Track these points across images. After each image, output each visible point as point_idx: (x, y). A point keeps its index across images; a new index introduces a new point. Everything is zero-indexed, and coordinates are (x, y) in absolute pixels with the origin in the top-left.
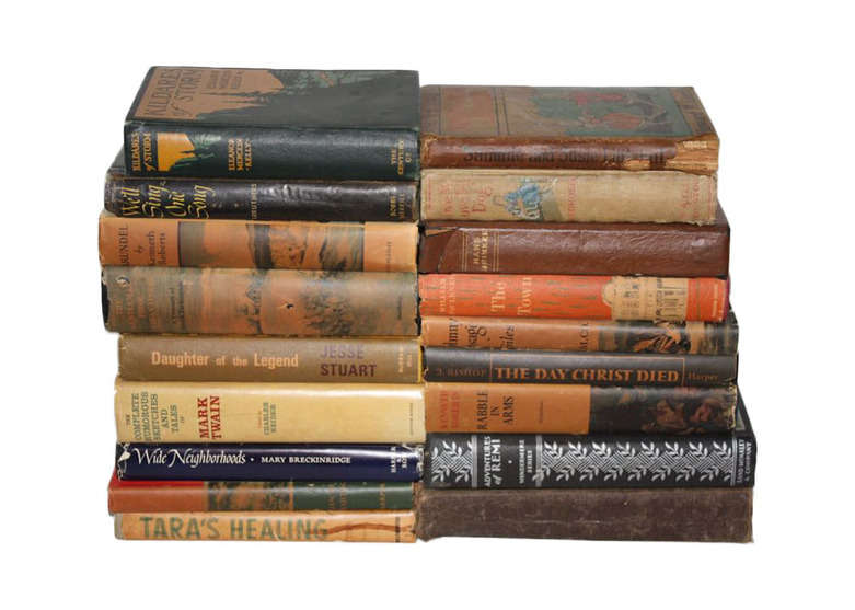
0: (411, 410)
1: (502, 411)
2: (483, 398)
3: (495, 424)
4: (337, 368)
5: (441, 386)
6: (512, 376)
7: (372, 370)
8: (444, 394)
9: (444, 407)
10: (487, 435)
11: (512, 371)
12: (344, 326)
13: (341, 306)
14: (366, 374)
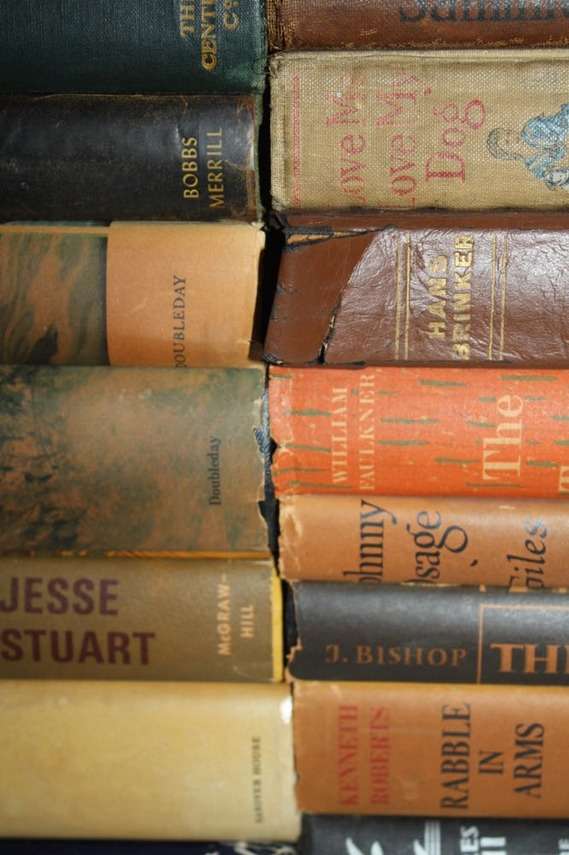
0: (256, 758)
1: (510, 764)
2: (458, 726)
3: (491, 794)
4: (45, 642)
5: (337, 692)
6: (540, 666)
7: (144, 649)
8: (347, 714)
9: (348, 749)
10: (468, 822)
11: (541, 652)
12: (59, 524)
13: (47, 469)
14: (127, 659)
